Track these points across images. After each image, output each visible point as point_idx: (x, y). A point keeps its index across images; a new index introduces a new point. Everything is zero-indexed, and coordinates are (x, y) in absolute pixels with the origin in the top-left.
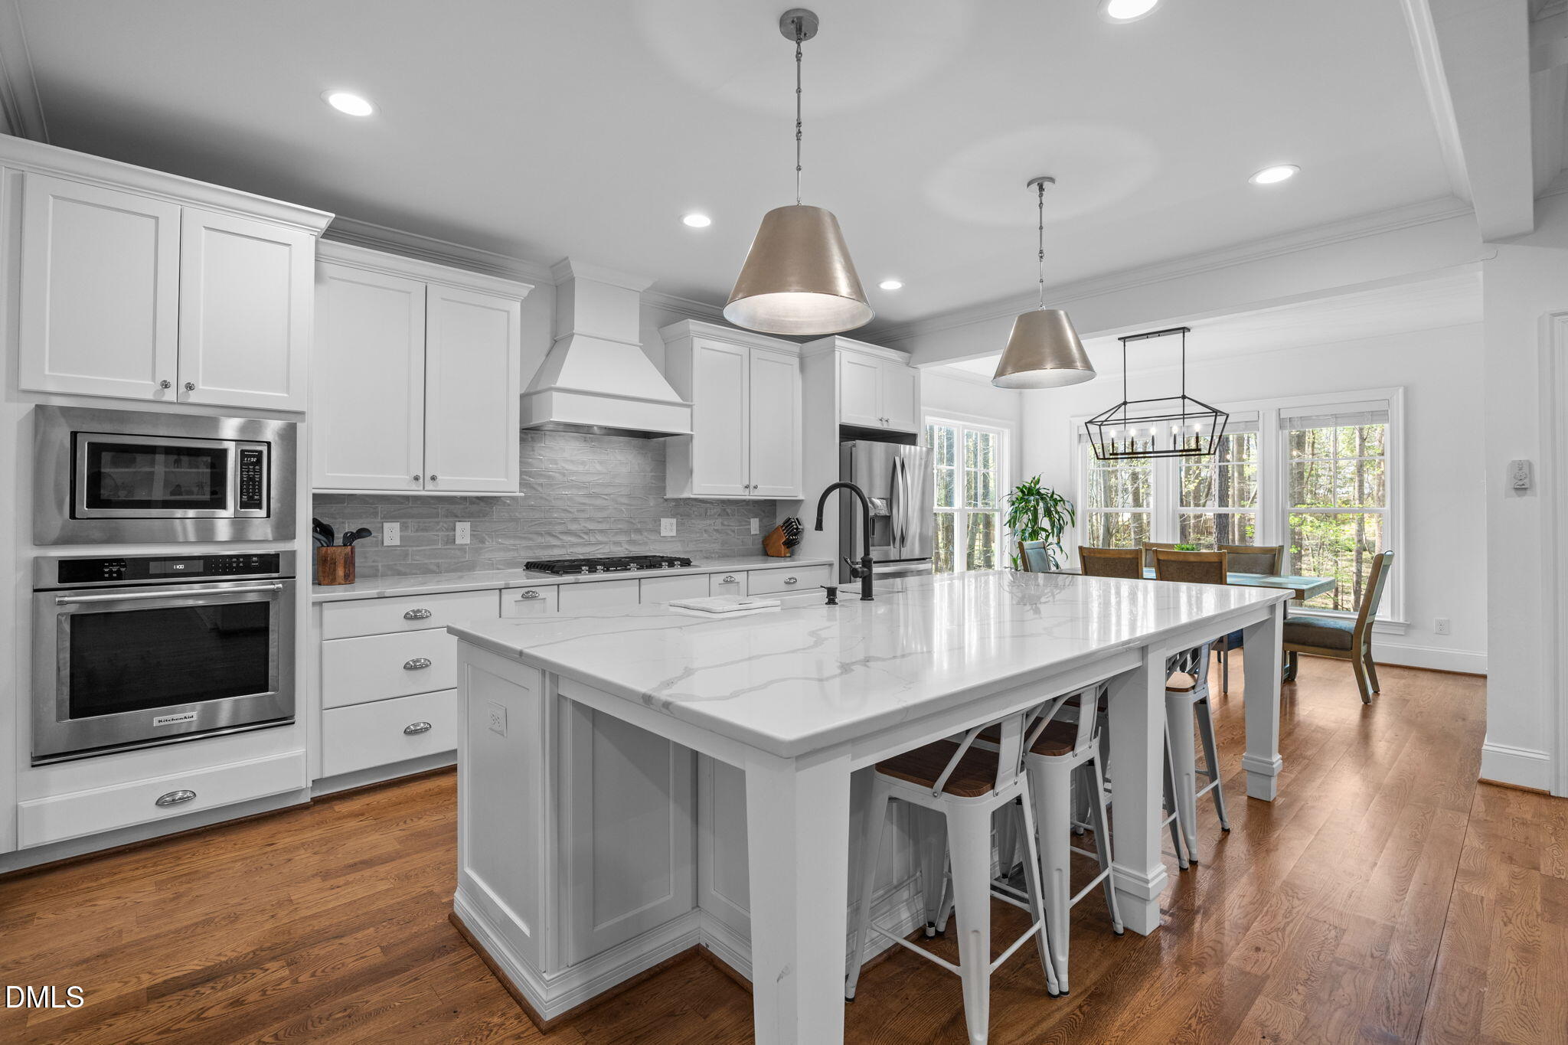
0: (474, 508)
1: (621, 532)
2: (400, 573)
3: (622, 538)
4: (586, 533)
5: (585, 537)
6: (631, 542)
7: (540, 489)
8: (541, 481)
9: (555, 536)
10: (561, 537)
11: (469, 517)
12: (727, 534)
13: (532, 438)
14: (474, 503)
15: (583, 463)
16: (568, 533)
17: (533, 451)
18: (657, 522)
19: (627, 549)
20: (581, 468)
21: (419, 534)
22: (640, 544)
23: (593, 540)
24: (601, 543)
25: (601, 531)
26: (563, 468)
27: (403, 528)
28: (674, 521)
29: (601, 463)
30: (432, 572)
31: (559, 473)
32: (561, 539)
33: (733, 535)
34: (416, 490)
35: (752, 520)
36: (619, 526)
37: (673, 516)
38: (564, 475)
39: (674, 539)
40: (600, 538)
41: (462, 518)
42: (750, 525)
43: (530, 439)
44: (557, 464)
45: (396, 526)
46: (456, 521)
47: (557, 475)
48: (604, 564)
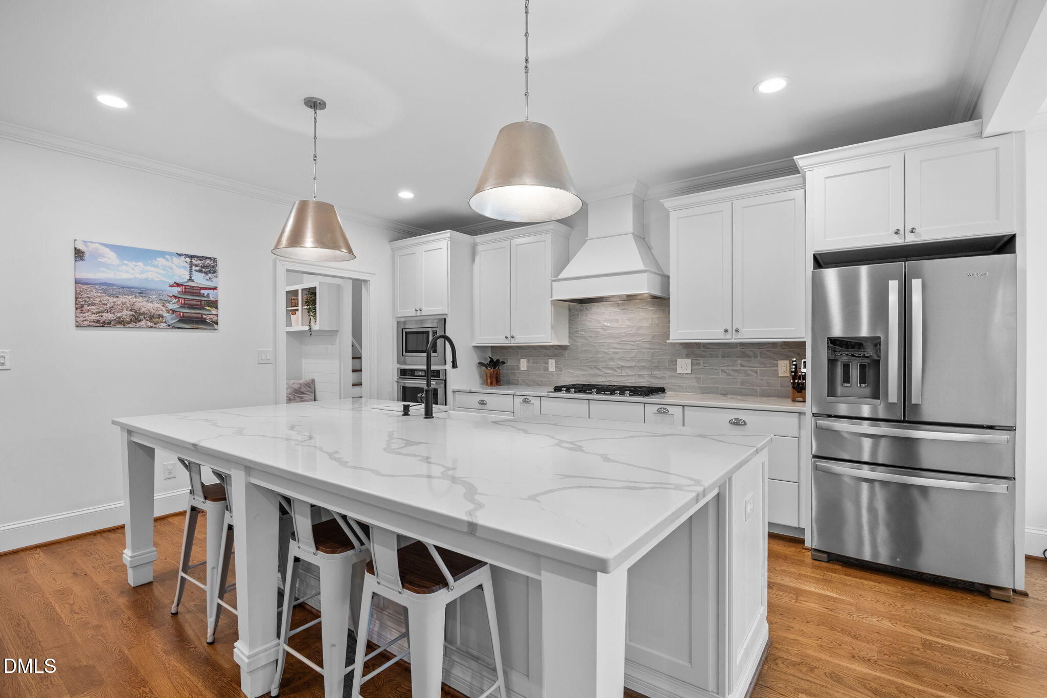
0: (556, 352)
1: (643, 368)
2: (528, 385)
3: (645, 373)
4: (619, 368)
5: (619, 371)
6: (651, 376)
7: (590, 339)
8: (591, 334)
9: (599, 369)
10: (603, 370)
11: (554, 357)
12: (748, 375)
13: (586, 308)
14: (557, 349)
15: (617, 321)
16: (607, 367)
17: (587, 316)
18: (674, 362)
19: (648, 381)
20: (616, 324)
21: (534, 365)
22: (659, 378)
23: (623, 373)
24: (629, 376)
25: (630, 367)
26: (604, 325)
27: (528, 362)
28: (689, 361)
29: (629, 320)
30: (539, 385)
31: (602, 329)
32: (603, 371)
33: (755, 375)
34: (507, 343)
35: (780, 362)
36: (643, 364)
37: (687, 356)
38: (604, 330)
39: (689, 376)
40: (629, 372)
41: (552, 357)
42: (778, 366)
43: (585, 309)
44: (600, 323)
45: (525, 360)
46: (548, 359)
47: (601, 330)
48: (631, 391)
